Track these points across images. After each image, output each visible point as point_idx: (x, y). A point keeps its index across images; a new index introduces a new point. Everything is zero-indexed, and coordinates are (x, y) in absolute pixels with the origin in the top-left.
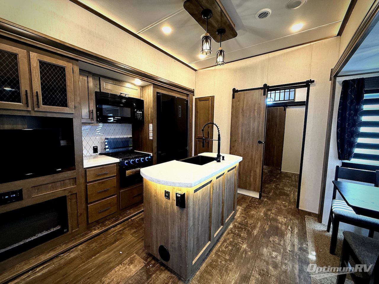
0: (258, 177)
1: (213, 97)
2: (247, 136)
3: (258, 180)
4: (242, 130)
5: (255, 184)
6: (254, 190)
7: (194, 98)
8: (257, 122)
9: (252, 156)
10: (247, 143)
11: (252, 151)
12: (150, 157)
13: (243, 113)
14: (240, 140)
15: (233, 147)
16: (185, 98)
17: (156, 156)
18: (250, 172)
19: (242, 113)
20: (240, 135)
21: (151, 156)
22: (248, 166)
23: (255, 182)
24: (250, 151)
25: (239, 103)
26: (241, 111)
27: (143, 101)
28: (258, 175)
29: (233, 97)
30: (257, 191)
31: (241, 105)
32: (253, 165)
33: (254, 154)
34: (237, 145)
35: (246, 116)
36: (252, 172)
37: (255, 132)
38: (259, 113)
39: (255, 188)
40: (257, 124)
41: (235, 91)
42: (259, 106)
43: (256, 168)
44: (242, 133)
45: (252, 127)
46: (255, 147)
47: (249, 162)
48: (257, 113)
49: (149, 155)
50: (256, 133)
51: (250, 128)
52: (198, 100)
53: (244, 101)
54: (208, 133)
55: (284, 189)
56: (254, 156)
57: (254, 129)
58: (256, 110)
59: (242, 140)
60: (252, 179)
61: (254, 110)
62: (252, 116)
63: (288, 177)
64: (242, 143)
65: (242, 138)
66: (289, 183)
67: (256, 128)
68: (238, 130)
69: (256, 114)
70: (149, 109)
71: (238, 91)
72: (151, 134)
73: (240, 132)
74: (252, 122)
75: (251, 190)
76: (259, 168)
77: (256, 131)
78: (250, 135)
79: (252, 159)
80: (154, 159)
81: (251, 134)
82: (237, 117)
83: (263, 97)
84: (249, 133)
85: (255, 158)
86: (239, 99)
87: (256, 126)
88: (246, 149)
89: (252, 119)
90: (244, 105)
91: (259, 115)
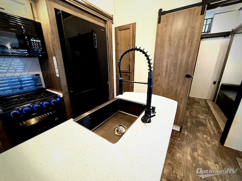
1: (134, 25)
2: (173, 69)
4: (167, 62)
7: (114, 27)
8: (187, 52)
9: (177, 90)
10: (172, 77)
11: (177, 86)
12: (58, 99)
14: (164, 73)
16: (102, 25)
17: (67, 96)
19: (169, 41)
20: (164, 68)
21: (60, 98)
24: (175, 86)
25: (165, 29)
26: (167, 39)
27: (39, 24)
29: (159, 22)
30: (179, 126)
33: (179, 89)
34: (160, 79)
35: (174, 45)
40: (187, 54)
41: (161, 13)
42: (193, 31)
44: (167, 66)
45: (179, 59)
46: (181, 81)
48: (189, 40)
49: (57, 96)
50: (184, 65)
51: (177, 59)
52: (118, 30)
53: (172, 26)
54: (130, 66)
55: (198, 118)
56: (179, 91)
57: (182, 60)
58: (188, 37)
59: (166, 74)
62: (181, 44)
63: (196, 102)
64: (166, 77)
65: (166, 71)
66: (200, 109)
67: (185, 60)
68: (162, 62)
69: (187, 41)
70: (49, 36)
71: (165, 13)
72: (57, 71)
73: (165, 64)
74: (180, 52)
77: (184, 63)
78: (176, 68)
79: (176, 94)
80: (65, 100)
81: (178, 66)
82: (162, 47)
83: (200, 17)
84: (176, 66)
85: (180, 93)
86: (166, 23)
87: (185, 57)
88: (170, 83)
89: (180, 49)
90: (171, 32)
91: (190, 43)
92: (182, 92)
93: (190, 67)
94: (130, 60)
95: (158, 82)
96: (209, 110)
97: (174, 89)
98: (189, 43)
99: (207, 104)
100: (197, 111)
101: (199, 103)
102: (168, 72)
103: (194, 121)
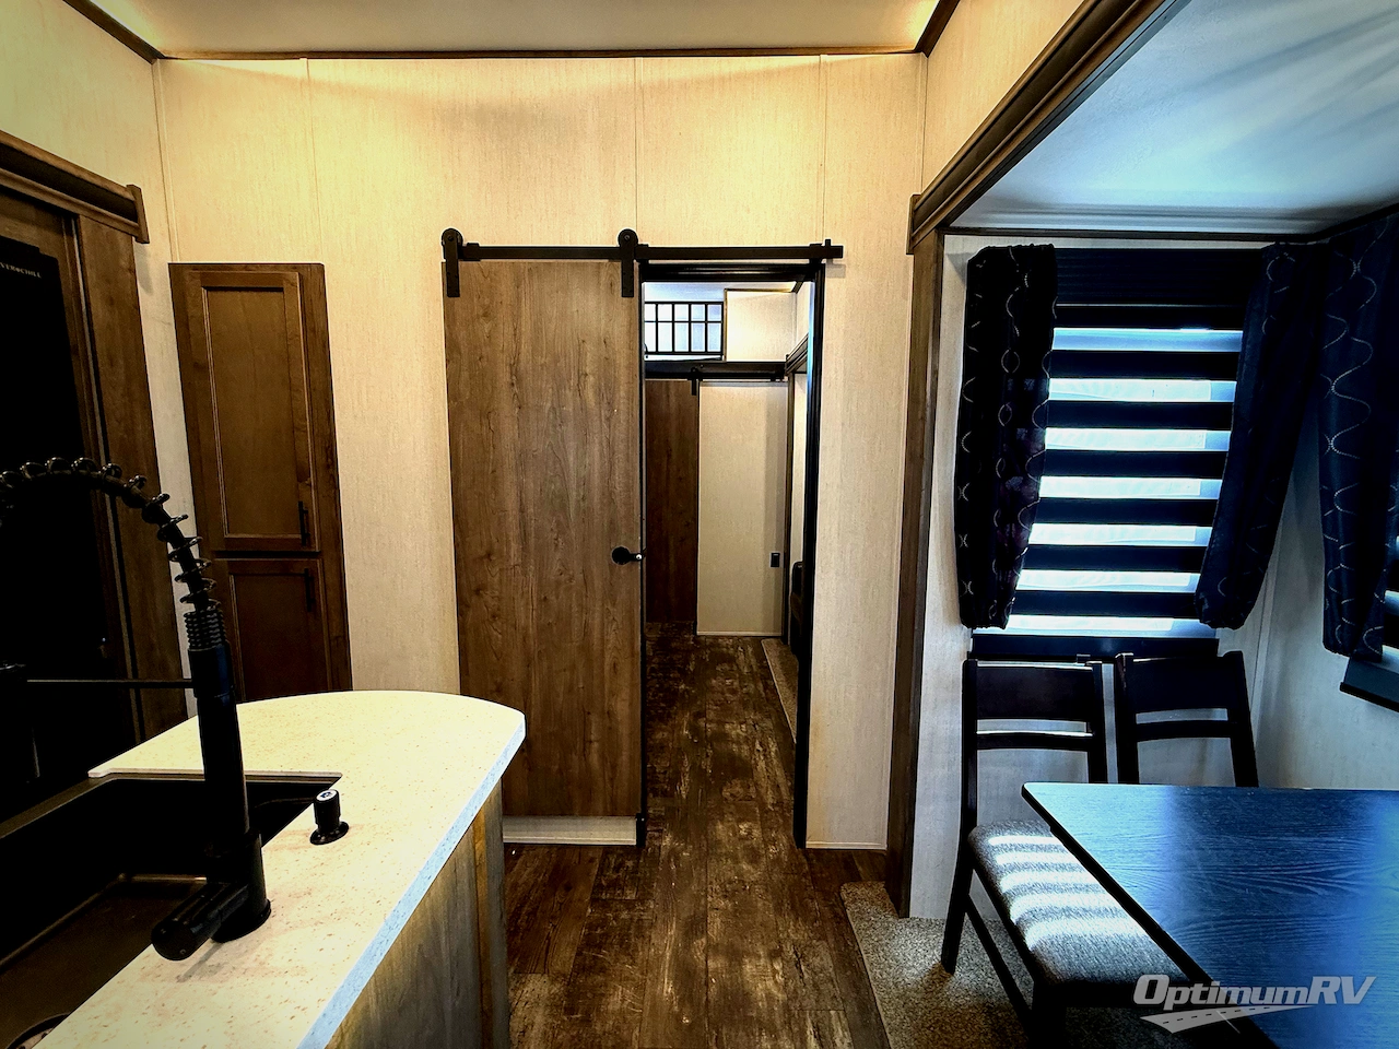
0: (625, 743)
1: (312, 274)
2: (554, 525)
3: (624, 758)
4: (521, 489)
5: (612, 780)
6: (613, 811)
7: (155, 260)
8: (601, 444)
9: (586, 630)
10: (556, 567)
11: (583, 609)
13: (519, 388)
14: (514, 546)
15: (477, 592)
18: (586, 724)
19: (515, 389)
20: (512, 519)
22: (570, 690)
23: (614, 767)
24: (575, 609)
25: (487, 327)
26: (504, 377)
28: (624, 730)
30: (629, 814)
31: (504, 339)
32: (596, 682)
33: (597, 621)
34: (501, 581)
35: (539, 409)
36: (594, 718)
37: (596, 500)
38: (606, 392)
39: (613, 802)
40: (601, 455)
41: (456, 249)
42: (605, 354)
43: (613, 694)
44: (522, 511)
45: (573, 474)
46: (598, 583)
47: (573, 668)
48: (598, 391)
50: (597, 507)
51: (563, 476)
53: (516, 317)
55: (726, 737)
56: (596, 634)
57: (585, 482)
58: (591, 378)
59: (525, 549)
60: (594, 759)
61: (582, 375)
62: (569, 409)
63: (724, 658)
64: (524, 565)
65: (524, 538)
67: (596, 480)
68: (496, 494)
69: (590, 395)
71: (476, 252)
73: (511, 504)
74: (572, 445)
75: (596, 814)
76: (625, 694)
77: (596, 495)
78: (567, 518)
79: (585, 648)
81: (572, 510)
82: (486, 414)
83: (622, 303)
84: (564, 508)
85: (603, 641)
86: (487, 301)
87: (597, 467)
88: (552, 598)
89: (569, 429)
90: (518, 343)
91: (605, 405)
92: (612, 637)
93: (622, 511)
94: (302, 475)
95: (487, 596)
96: (766, 687)
97: (576, 627)
98: (599, 403)
99: (761, 657)
100: (724, 707)
101: (731, 660)
102: (532, 541)
103: (707, 764)
